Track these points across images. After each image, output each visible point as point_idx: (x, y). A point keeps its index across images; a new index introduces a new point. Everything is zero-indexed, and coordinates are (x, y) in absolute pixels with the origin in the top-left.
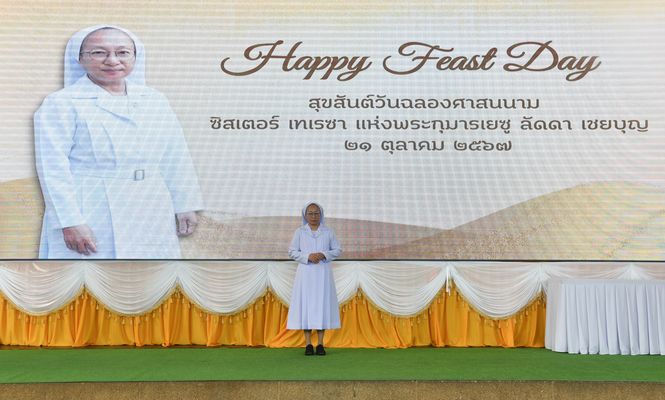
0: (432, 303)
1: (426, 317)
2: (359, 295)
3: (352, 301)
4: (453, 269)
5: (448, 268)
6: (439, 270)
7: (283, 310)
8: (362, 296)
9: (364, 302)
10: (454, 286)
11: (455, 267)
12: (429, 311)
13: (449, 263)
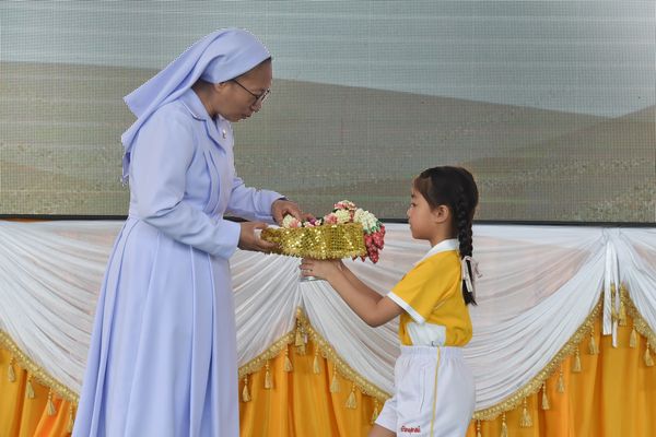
0: (553, 370)
1: (530, 419)
2: (300, 341)
3: (273, 361)
4: (628, 256)
5: (609, 252)
6: (579, 259)
7: (29, 391)
8: (310, 346)
9: (316, 364)
10: (631, 313)
11: (638, 250)
12: (540, 400)
13: (614, 231)
